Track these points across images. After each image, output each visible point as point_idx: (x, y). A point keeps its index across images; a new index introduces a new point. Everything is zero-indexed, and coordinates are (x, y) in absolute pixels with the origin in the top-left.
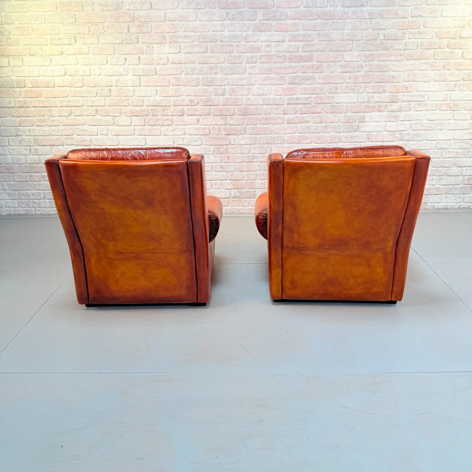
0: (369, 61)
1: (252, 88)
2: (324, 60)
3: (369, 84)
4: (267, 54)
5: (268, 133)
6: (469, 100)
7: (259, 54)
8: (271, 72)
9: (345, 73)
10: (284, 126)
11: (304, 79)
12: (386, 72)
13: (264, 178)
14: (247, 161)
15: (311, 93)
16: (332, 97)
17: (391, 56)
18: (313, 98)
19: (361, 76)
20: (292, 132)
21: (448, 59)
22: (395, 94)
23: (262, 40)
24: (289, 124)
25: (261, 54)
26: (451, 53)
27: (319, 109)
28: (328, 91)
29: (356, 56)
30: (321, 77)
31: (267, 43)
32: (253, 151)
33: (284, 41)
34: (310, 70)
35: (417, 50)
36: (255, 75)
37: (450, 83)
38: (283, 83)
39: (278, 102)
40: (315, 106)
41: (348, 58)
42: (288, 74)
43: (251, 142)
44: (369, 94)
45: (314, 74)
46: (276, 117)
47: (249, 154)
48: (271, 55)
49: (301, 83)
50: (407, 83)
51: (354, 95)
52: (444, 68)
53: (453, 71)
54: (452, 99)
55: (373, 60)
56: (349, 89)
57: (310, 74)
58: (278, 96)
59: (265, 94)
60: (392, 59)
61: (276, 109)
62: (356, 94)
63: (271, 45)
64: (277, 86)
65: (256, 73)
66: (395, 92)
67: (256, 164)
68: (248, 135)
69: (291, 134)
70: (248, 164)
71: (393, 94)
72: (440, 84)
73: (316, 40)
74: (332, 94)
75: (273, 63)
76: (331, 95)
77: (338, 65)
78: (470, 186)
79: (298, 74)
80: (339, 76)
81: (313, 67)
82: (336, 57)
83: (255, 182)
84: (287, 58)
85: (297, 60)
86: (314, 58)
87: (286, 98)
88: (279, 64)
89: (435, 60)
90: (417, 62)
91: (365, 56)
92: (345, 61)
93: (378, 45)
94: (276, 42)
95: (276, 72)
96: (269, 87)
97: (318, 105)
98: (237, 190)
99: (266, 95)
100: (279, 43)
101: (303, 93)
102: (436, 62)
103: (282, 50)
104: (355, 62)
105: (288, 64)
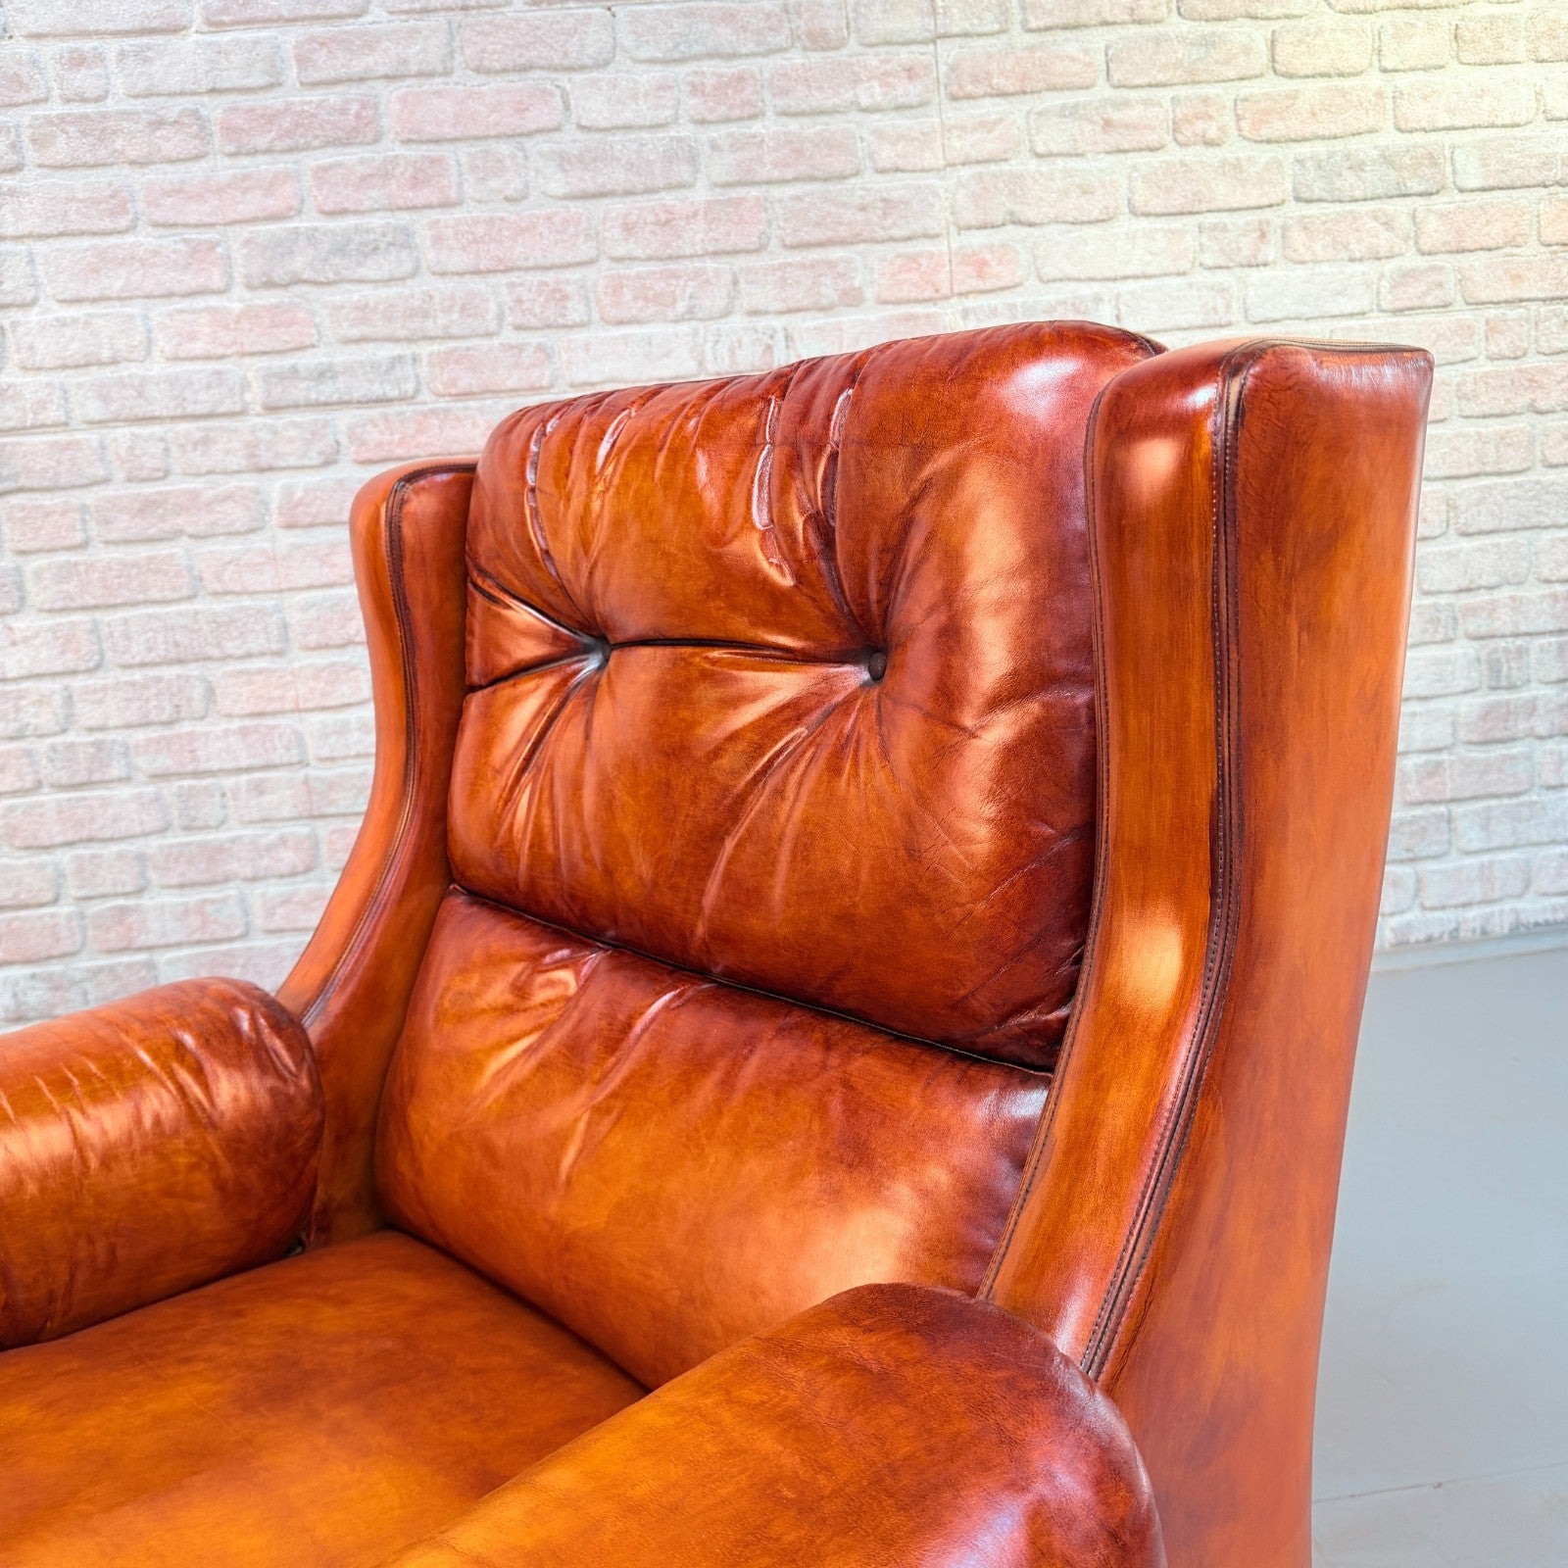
0: (727, 120)
1: (14, 325)
2: (448, 131)
3: (753, 257)
4: (77, 109)
5: (169, 595)
6: (1351, 315)
7: (25, 116)
8: (123, 222)
9: (594, 201)
10: (267, 545)
11: (340, 250)
12: (842, 178)
13: (192, 876)
14: (65, 781)
15: (401, 333)
16: (540, 348)
17: (856, 81)
18: (425, 361)
19: (695, 215)
20: (325, 580)
21: (1194, 82)
22: (919, 309)
23: (34, 29)
24: (297, 532)
25: (40, 111)
26: (1206, 42)
27: (475, 425)
28: (510, 319)
29: (646, 95)
30: (450, 232)
31: (65, 45)
32: (88, 714)
33: (175, 30)
34: (373, 196)
35: (1004, 38)
36: (21, 247)
37: (1226, 218)
38: (217, 282)
39: (203, 402)
40: (447, 411)
41: (594, 107)
42: (237, 228)
43: (69, 661)
44: (761, 323)
45: (404, 218)
46: (210, 493)
47: (70, 737)
48: (104, 116)
49: (331, 276)
50: (978, 239)
51: (670, 329)
52: (1180, 137)
53: (1235, 149)
54: (1257, 314)
55: (747, 111)
56: (636, 298)
57: (376, 221)
58: (198, 366)
59: (106, 354)
60: (865, 101)
61: (195, 445)
62: (684, 328)
63: (100, 58)
64: (180, 306)
65: (24, 229)
66: (913, 295)
67: (124, 792)
68: (43, 615)
69: (327, 592)
70: (73, 794)
71: (903, 309)
72: (1171, 231)
73: (377, 12)
74: (539, 333)
75: (132, 163)
76: (534, 339)
77: (540, 154)
78: (1442, 809)
79: (302, 224)
80: (557, 220)
81: (387, 176)
82: (521, 110)
83: (136, 909)
84: (216, 129)
85: (280, 138)
86: (386, 122)
87: (250, 375)
88: (169, 168)
89: (1118, 93)
90: (1015, 111)
91: (695, 89)
92: (582, 128)
93: (768, 16)
94: (127, 33)
95: (158, 215)
96: (128, 310)
97: (460, 405)
98: (28, 970)
99: (114, 362)
100: (145, 40)
101: (355, 333)
102: (1126, 104)
103: (174, 83)
104: (641, 128)
105: (223, 169)
